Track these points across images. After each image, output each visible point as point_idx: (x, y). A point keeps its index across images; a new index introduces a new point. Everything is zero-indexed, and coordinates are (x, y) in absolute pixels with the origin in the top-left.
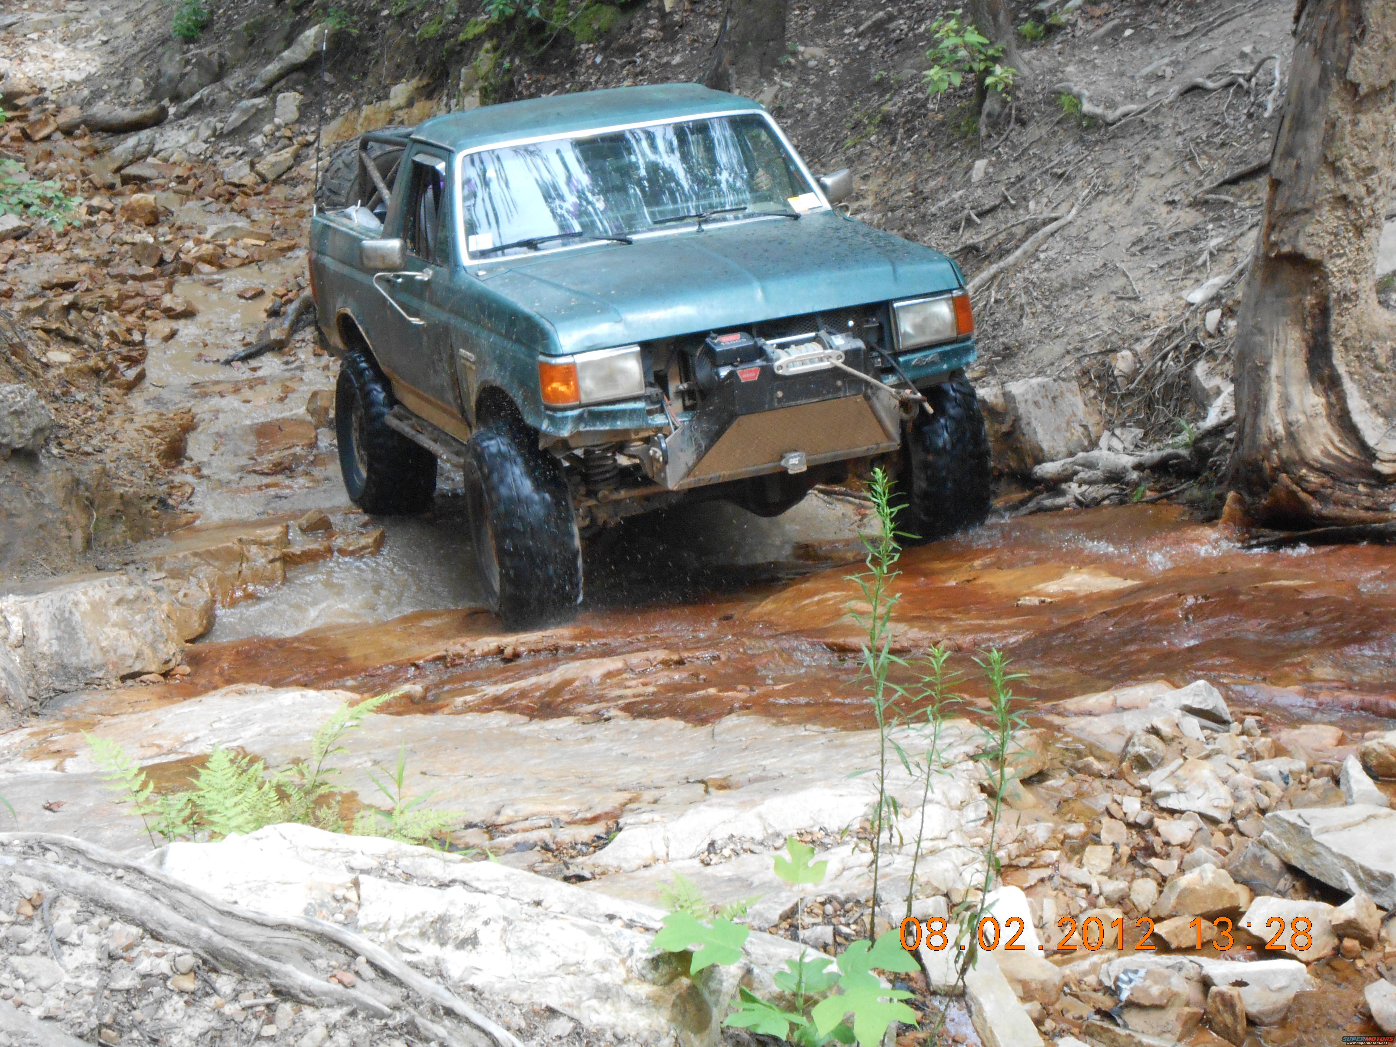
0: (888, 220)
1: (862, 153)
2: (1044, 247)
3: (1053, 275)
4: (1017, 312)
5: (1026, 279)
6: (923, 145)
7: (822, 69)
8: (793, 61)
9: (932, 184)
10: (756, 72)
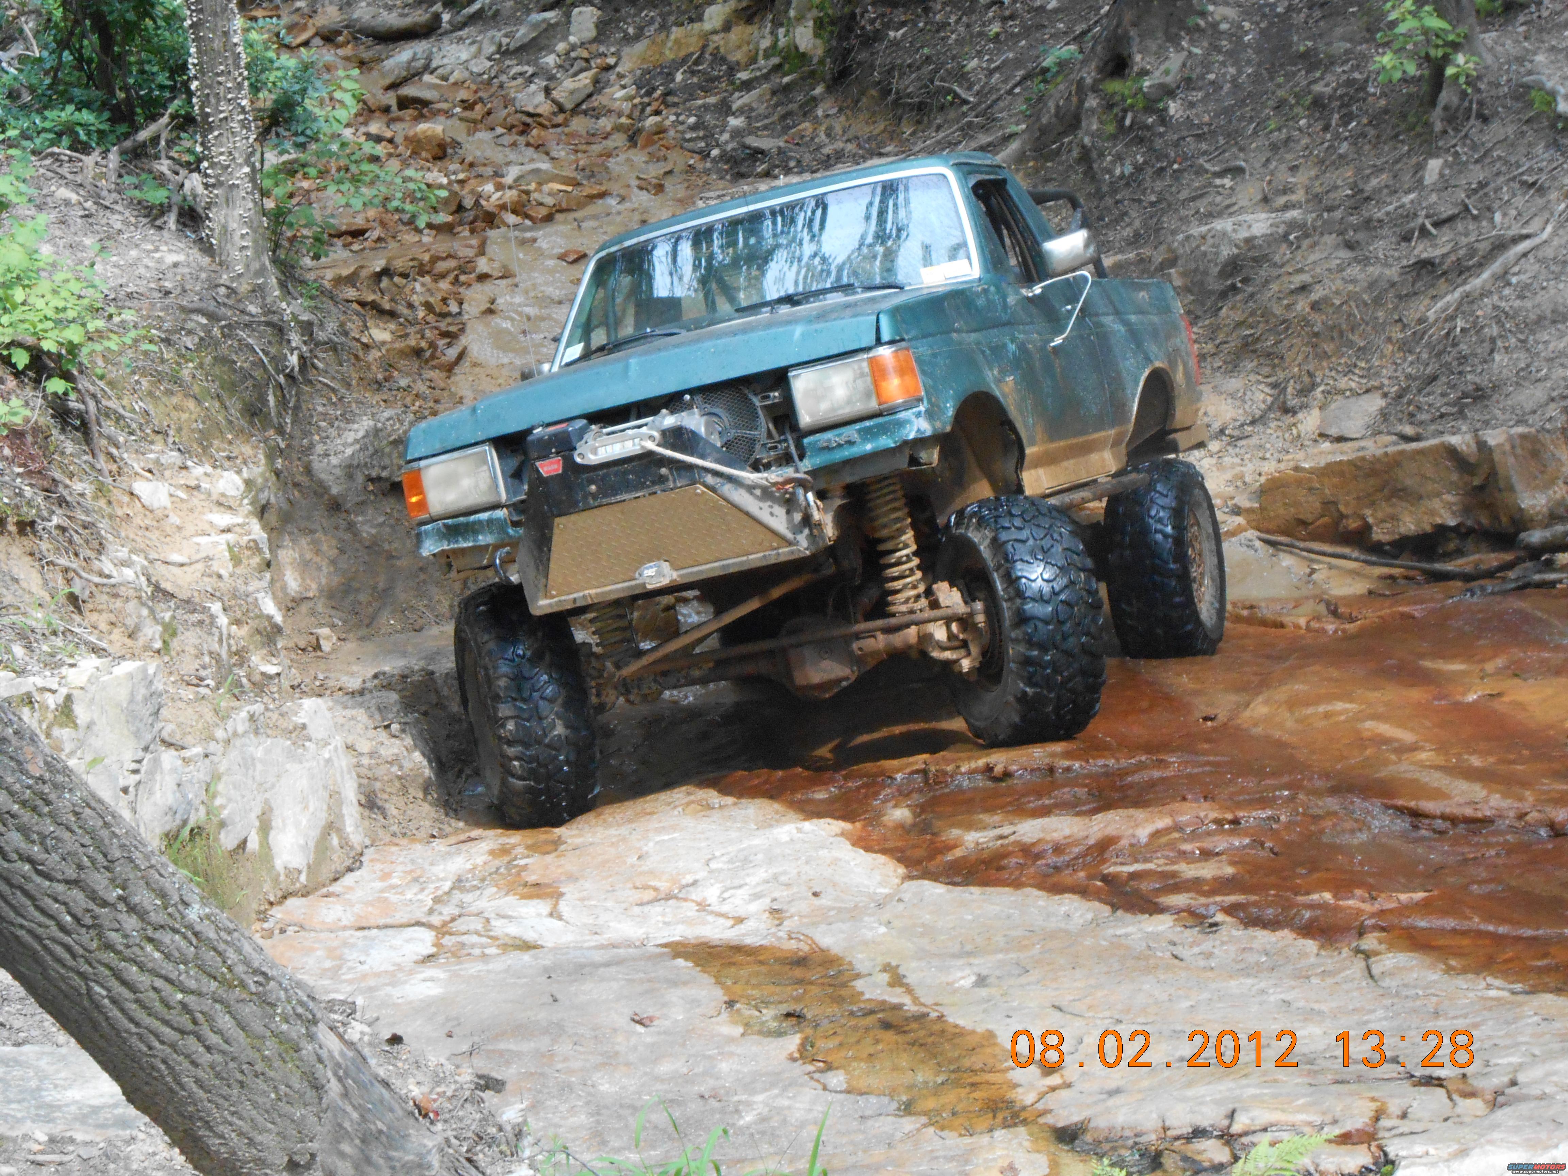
0: (1325, 222)
1: (1288, 140)
2: (1516, 269)
3: (1528, 304)
4: (1487, 345)
5: (1495, 307)
6: (1364, 135)
7: (1236, 35)
8: (1202, 23)
9: (1374, 182)
10: (1160, 34)
